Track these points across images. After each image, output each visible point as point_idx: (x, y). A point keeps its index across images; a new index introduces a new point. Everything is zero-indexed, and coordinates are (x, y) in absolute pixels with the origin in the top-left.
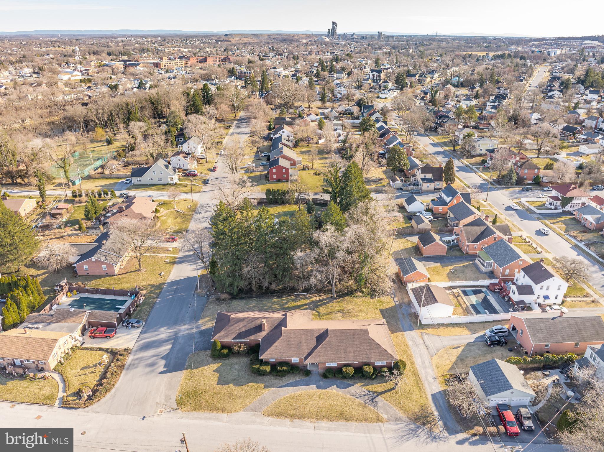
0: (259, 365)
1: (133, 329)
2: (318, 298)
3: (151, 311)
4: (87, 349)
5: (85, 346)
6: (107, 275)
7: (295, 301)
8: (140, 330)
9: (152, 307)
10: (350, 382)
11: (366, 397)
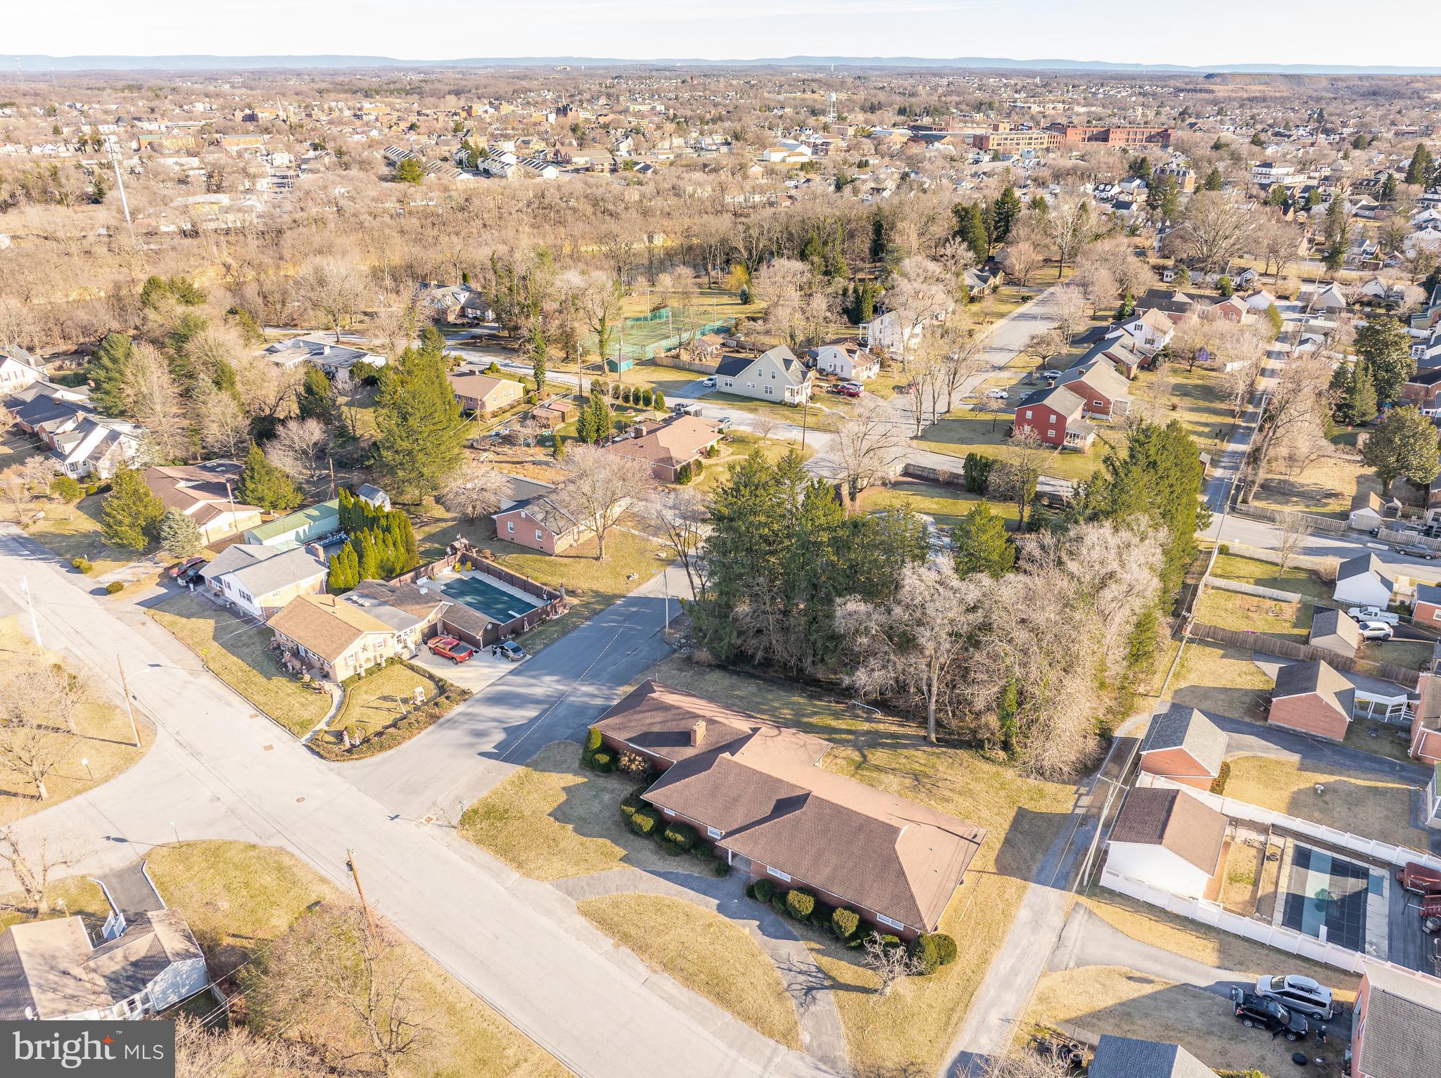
0: (633, 810)
1: (504, 660)
2: (894, 729)
3: (557, 639)
4: (412, 668)
5: (414, 662)
6: (541, 552)
7: (837, 715)
8: (512, 666)
9: (564, 634)
10: (795, 929)
11: (802, 978)
